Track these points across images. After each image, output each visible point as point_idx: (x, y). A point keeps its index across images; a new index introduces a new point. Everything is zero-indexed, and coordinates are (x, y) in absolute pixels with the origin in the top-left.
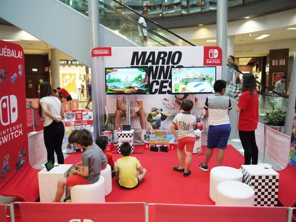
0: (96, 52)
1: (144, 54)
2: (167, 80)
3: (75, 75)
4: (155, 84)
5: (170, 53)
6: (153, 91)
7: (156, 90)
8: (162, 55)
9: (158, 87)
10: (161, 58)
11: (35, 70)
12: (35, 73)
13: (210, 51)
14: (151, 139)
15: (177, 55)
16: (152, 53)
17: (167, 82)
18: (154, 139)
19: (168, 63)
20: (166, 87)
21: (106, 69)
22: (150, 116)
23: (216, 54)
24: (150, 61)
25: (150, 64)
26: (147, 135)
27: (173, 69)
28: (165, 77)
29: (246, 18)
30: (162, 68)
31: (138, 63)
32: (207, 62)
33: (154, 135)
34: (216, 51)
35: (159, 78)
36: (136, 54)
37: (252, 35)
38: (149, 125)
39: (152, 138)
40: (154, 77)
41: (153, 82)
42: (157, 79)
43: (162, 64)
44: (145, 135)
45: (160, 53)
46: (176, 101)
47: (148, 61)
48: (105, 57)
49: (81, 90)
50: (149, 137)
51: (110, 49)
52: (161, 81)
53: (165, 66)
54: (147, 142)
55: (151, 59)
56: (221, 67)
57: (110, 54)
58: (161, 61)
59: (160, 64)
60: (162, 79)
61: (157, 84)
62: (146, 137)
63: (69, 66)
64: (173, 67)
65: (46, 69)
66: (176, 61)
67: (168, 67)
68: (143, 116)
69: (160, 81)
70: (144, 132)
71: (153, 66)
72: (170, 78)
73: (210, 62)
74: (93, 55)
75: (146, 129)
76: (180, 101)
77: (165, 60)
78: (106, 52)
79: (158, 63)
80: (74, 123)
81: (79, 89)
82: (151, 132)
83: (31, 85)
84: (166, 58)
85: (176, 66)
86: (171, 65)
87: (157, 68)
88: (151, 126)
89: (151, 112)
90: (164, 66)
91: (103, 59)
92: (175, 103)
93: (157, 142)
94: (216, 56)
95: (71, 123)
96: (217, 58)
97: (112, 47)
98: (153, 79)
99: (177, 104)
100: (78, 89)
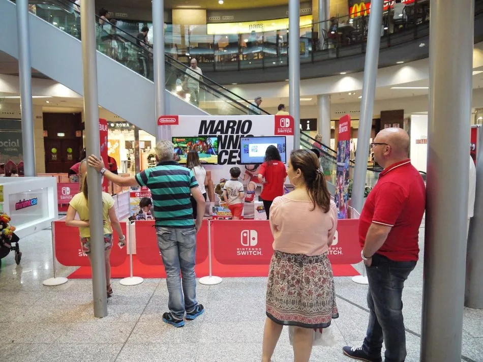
0: (162, 120)
1: (212, 122)
2: (237, 149)
3: (119, 141)
4: (224, 153)
5: (240, 122)
6: (222, 161)
7: (225, 160)
8: (231, 124)
9: (227, 157)
10: (230, 127)
11: (61, 135)
12: (61, 139)
13: (282, 120)
14: (219, 211)
15: (247, 124)
16: (221, 122)
17: (236, 152)
18: (222, 212)
19: (237, 132)
20: (235, 157)
21: (173, 138)
22: (219, 187)
23: (287, 123)
24: (219, 130)
25: (218, 133)
26: (215, 207)
27: (241, 139)
28: (234, 147)
29: (341, 73)
30: (231, 137)
31: (206, 132)
32: (279, 131)
33: (222, 208)
34: (288, 120)
35: (228, 148)
36: (204, 122)
37: (352, 94)
38: (218, 197)
39: (221, 210)
40: (223, 147)
41: (222, 153)
42: (226, 149)
43: (231, 133)
44: (213, 208)
45: (229, 122)
46: (246, 172)
47: (217, 130)
48: (172, 126)
49: (127, 163)
50: (217, 209)
51: (177, 118)
52: (231, 151)
53: (235, 136)
54: (216, 215)
55: (220, 128)
56: (292, 137)
57: (177, 123)
58: (230, 130)
59: (229, 134)
60: (231, 148)
61: (227, 154)
62: (214, 210)
63: (112, 130)
64: (242, 136)
65: (78, 134)
66: (245, 130)
67: (237, 137)
68: (211, 187)
69: (229, 150)
70: (212, 205)
71: (222, 136)
72: (240, 147)
73: (282, 131)
74: (159, 124)
75: (214, 201)
76: (250, 172)
77: (234, 129)
78: (173, 120)
79: (227, 132)
80: (139, 193)
81: (125, 162)
82: (220, 204)
83: (55, 156)
84: (236, 127)
85: (245, 135)
86: (240, 134)
87: (226, 137)
88: (220, 198)
89: (219, 183)
90: (233, 136)
91: (169, 128)
92: (245, 174)
93: (226, 215)
94: (287, 125)
95: (136, 194)
96: (289, 127)
97: (179, 116)
98: (222, 148)
99: (247, 175)
100: (123, 162)
